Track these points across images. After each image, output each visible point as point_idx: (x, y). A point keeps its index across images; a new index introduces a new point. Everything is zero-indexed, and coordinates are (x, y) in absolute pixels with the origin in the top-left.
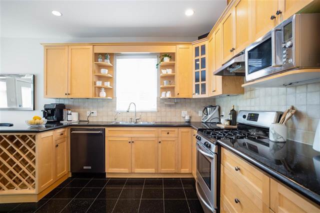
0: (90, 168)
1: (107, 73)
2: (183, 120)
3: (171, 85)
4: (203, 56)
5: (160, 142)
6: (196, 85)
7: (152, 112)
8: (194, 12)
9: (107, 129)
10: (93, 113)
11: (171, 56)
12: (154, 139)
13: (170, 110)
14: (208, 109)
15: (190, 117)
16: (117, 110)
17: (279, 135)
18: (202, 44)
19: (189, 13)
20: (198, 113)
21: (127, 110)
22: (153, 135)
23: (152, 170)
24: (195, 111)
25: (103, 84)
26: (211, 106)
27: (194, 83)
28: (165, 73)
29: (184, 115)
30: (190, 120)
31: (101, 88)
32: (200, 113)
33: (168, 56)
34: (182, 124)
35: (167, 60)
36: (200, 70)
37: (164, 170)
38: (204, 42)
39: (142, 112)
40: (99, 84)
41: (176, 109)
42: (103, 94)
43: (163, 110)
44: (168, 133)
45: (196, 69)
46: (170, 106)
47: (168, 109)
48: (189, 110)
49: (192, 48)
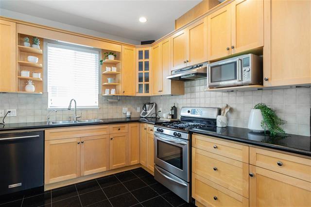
0: (20, 184)
1: (37, 62)
2: (124, 116)
3: (115, 83)
4: (147, 60)
5: (112, 139)
6: (139, 85)
7: (93, 109)
8: (147, 20)
9: (47, 131)
10: (9, 112)
11: (116, 55)
12: (105, 137)
13: (112, 107)
14: (147, 105)
15: (131, 113)
16: (49, 107)
17: (224, 123)
18: (146, 49)
19: (143, 20)
20: (136, 109)
21: (67, 108)
22: (105, 133)
23: (104, 169)
24: (134, 108)
25: (31, 75)
26: (149, 104)
27: (138, 83)
28: (110, 70)
29: (125, 111)
30: (130, 116)
31: (28, 79)
32: (139, 110)
33: (113, 54)
34: (123, 120)
35: (111, 58)
36: (144, 72)
37: (114, 166)
38: (148, 48)
39: (82, 110)
40: (25, 74)
41: (117, 105)
42: (31, 88)
43: (105, 106)
44: (119, 129)
45: (139, 70)
46: (111, 103)
47: (110, 106)
48: (129, 106)
49: (136, 51)
